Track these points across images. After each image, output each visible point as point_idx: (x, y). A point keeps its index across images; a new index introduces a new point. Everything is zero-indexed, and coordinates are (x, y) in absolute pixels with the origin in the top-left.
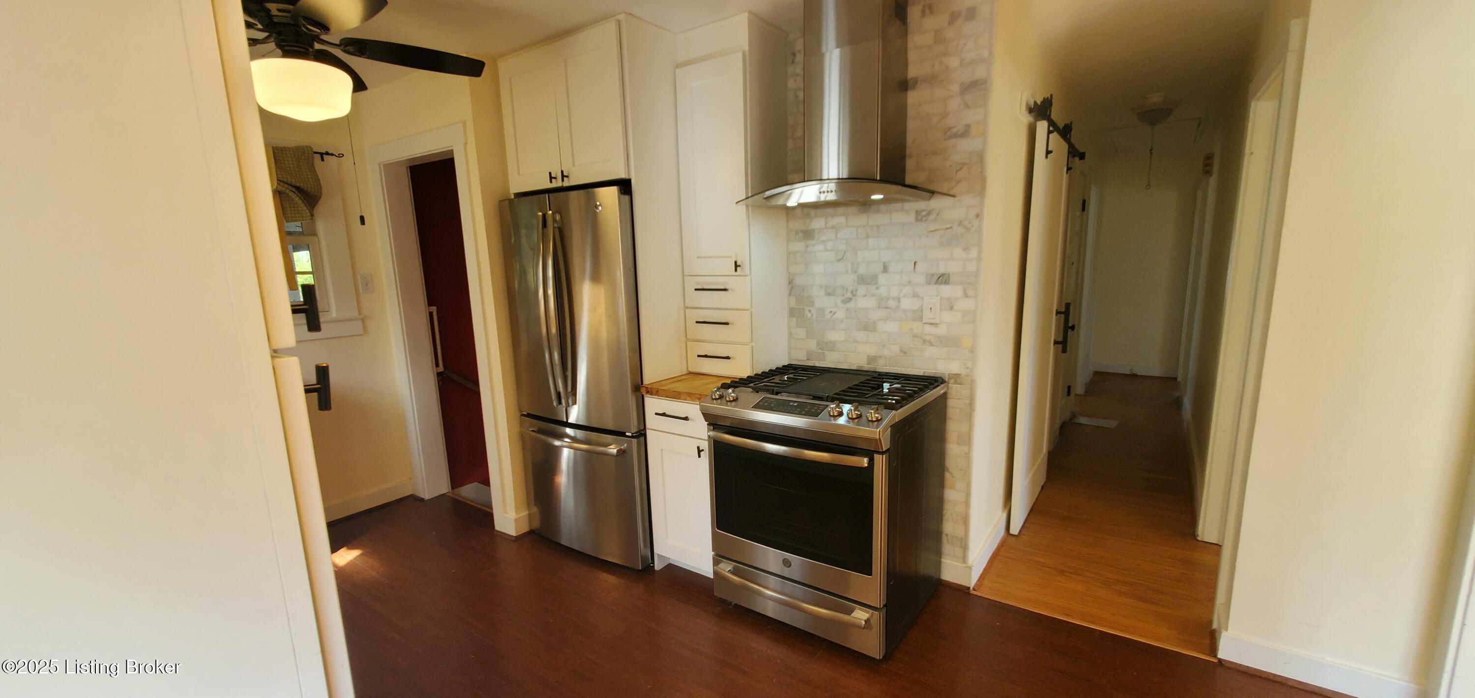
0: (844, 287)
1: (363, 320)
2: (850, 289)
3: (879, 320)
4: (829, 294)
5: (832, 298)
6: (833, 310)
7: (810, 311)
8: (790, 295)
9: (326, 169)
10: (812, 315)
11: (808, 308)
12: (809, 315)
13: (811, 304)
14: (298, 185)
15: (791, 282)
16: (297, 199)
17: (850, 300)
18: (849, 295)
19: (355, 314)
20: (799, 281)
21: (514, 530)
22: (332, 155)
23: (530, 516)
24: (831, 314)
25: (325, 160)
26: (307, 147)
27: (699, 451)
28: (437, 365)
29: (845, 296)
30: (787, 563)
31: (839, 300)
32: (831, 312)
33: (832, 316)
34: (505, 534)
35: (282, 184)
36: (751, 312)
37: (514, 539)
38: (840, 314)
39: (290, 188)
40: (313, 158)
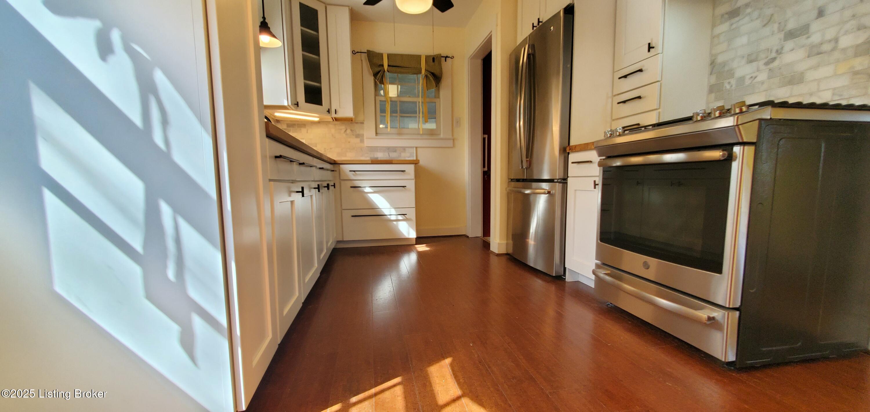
0: (768, 49)
1: (454, 140)
2: (775, 49)
3: (808, 69)
4: (750, 61)
5: (754, 64)
6: (754, 75)
7: (729, 83)
8: (711, 74)
9: (446, 66)
10: (731, 86)
11: (728, 81)
12: (728, 87)
13: (731, 73)
14: (433, 71)
15: (713, 63)
16: (431, 78)
17: (774, 59)
18: (774, 55)
19: (450, 137)
20: (720, 59)
21: (497, 251)
22: (449, 57)
23: (507, 244)
24: (752, 79)
25: (447, 61)
26: (439, 54)
27: (595, 185)
28: (484, 167)
29: (769, 58)
30: (646, 266)
31: (761, 63)
32: (752, 77)
33: (753, 80)
34: (493, 252)
35: (426, 71)
36: (661, 84)
37: (496, 254)
38: (762, 76)
39: (429, 73)
40: (441, 59)
